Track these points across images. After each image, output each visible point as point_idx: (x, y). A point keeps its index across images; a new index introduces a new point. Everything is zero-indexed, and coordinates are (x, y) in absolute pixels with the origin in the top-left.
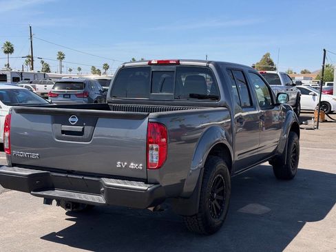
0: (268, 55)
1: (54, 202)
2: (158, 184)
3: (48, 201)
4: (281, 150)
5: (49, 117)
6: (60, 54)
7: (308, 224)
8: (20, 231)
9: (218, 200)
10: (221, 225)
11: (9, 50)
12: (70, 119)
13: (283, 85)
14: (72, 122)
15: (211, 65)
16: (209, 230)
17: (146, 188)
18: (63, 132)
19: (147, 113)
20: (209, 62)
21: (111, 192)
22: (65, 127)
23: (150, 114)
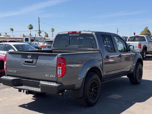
0: (147, 28)
1: (22, 91)
2: (62, 83)
3: (20, 90)
4: (132, 71)
5: (20, 56)
6: (53, 29)
7: (137, 103)
8: (11, 103)
9: (94, 92)
10: (96, 103)
11: (31, 28)
12: (28, 56)
13: (147, 42)
14: (29, 57)
15: (93, 33)
16: (89, 105)
17: (56, 85)
18: (25, 62)
19: (57, 54)
20: (93, 32)
21: (43, 87)
22: (26, 60)
23: (58, 54)
